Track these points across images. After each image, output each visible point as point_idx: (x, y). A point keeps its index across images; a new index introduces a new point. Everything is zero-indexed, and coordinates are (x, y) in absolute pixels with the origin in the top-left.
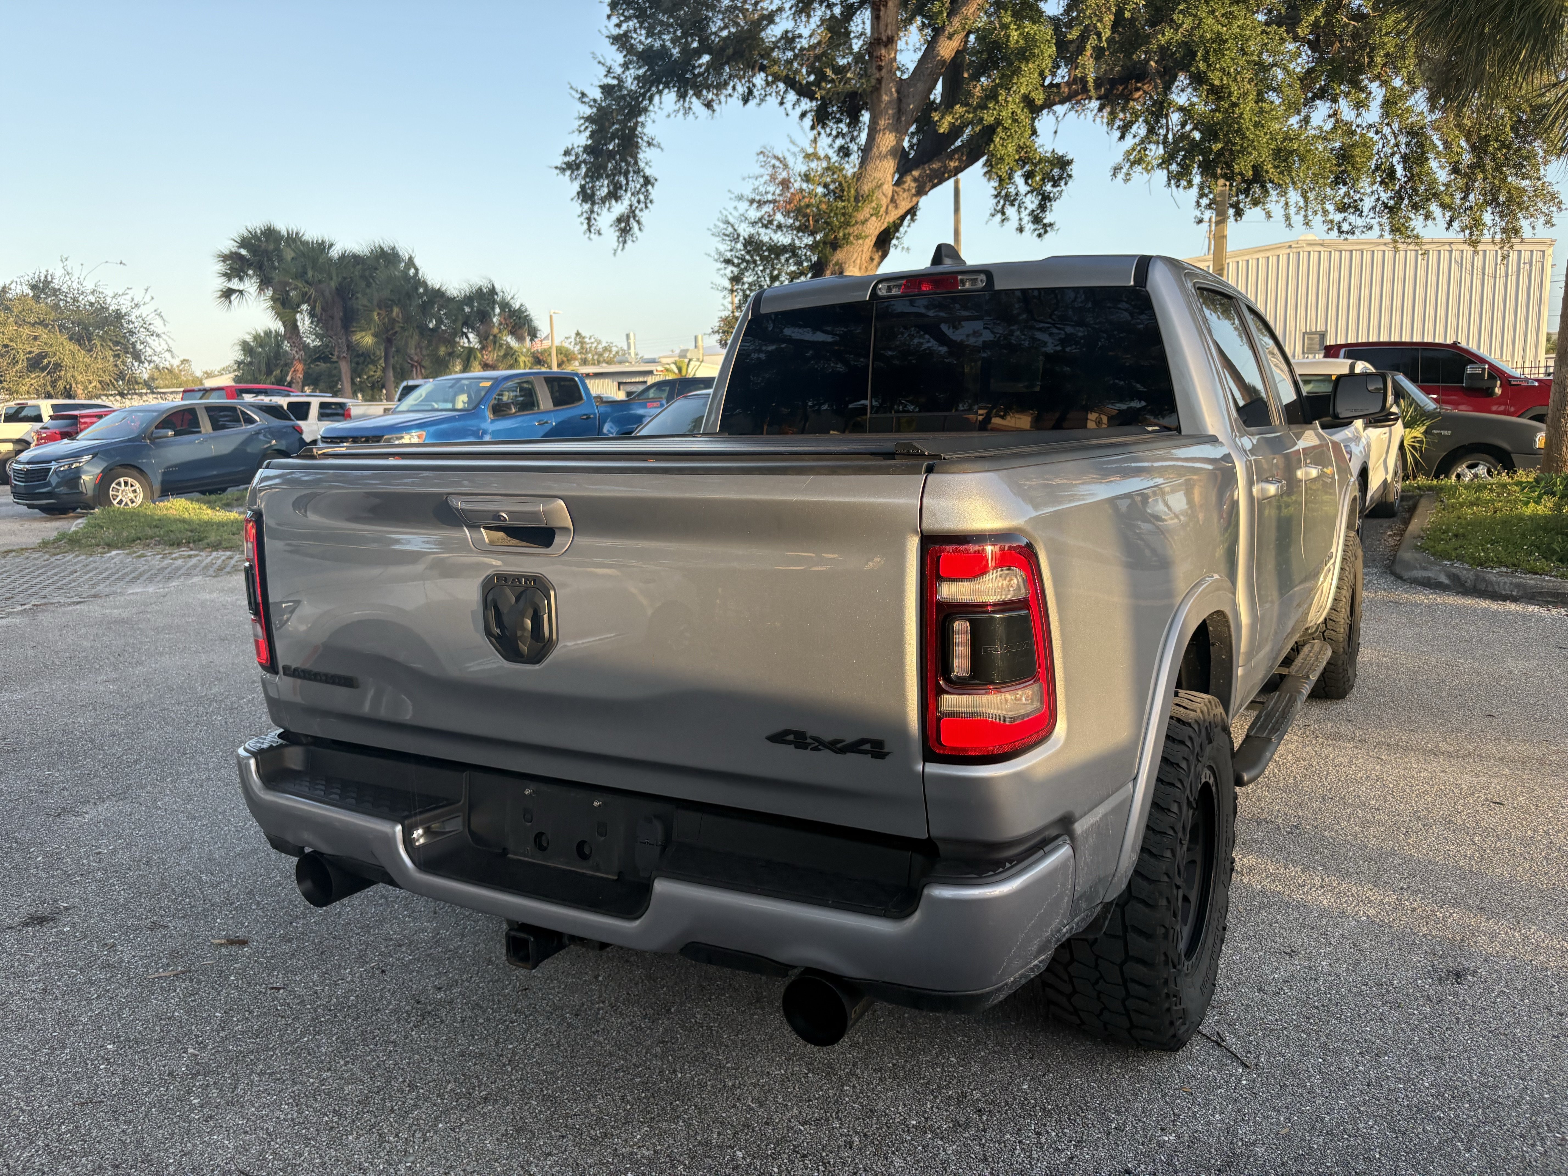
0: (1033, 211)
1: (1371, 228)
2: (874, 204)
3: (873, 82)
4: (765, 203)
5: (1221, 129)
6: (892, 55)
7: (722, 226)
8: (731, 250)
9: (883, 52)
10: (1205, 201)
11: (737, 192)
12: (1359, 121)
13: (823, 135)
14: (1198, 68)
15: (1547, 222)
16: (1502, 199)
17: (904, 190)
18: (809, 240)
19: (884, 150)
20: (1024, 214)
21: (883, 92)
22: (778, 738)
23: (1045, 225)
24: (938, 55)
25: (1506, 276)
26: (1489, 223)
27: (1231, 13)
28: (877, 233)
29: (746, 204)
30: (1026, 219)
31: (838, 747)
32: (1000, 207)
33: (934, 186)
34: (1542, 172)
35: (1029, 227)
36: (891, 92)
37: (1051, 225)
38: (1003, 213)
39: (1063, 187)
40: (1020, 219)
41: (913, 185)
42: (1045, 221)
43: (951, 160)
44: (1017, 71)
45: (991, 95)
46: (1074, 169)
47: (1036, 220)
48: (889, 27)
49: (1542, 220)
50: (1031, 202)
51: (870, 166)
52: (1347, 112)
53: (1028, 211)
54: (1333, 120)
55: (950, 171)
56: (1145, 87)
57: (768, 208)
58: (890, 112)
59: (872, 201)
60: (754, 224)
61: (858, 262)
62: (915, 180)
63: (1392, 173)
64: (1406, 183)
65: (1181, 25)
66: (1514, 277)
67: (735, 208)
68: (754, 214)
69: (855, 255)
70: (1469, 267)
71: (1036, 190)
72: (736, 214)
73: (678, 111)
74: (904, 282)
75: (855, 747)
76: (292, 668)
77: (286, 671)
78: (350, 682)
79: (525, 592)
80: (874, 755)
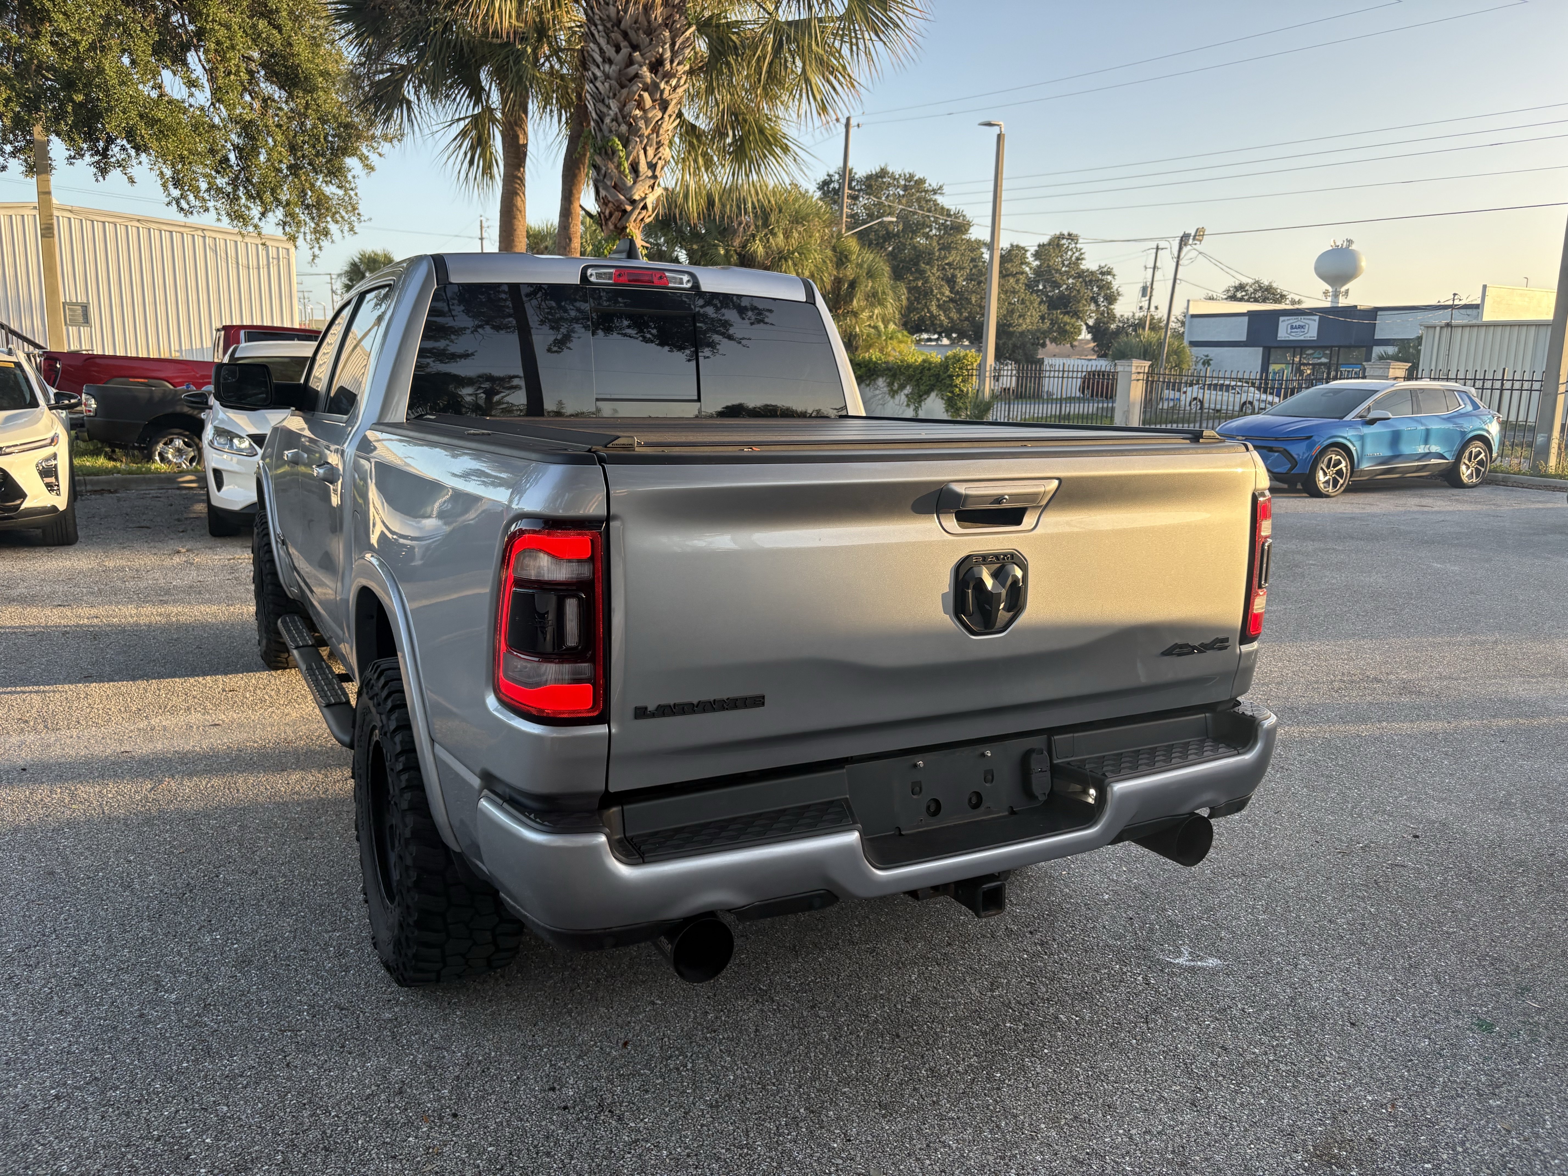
12: (191, 100)
22: (1168, 653)
25: (259, 268)
31: (1204, 648)
63: (225, 160)
66: (266, 270)
70: (223, 255)
74: (612, 271)
75: (1211, 646)
76: (651, 707)
77: (641, 713)
78: (758, 701)
79: (1003, 567)
80: (1220, 649)
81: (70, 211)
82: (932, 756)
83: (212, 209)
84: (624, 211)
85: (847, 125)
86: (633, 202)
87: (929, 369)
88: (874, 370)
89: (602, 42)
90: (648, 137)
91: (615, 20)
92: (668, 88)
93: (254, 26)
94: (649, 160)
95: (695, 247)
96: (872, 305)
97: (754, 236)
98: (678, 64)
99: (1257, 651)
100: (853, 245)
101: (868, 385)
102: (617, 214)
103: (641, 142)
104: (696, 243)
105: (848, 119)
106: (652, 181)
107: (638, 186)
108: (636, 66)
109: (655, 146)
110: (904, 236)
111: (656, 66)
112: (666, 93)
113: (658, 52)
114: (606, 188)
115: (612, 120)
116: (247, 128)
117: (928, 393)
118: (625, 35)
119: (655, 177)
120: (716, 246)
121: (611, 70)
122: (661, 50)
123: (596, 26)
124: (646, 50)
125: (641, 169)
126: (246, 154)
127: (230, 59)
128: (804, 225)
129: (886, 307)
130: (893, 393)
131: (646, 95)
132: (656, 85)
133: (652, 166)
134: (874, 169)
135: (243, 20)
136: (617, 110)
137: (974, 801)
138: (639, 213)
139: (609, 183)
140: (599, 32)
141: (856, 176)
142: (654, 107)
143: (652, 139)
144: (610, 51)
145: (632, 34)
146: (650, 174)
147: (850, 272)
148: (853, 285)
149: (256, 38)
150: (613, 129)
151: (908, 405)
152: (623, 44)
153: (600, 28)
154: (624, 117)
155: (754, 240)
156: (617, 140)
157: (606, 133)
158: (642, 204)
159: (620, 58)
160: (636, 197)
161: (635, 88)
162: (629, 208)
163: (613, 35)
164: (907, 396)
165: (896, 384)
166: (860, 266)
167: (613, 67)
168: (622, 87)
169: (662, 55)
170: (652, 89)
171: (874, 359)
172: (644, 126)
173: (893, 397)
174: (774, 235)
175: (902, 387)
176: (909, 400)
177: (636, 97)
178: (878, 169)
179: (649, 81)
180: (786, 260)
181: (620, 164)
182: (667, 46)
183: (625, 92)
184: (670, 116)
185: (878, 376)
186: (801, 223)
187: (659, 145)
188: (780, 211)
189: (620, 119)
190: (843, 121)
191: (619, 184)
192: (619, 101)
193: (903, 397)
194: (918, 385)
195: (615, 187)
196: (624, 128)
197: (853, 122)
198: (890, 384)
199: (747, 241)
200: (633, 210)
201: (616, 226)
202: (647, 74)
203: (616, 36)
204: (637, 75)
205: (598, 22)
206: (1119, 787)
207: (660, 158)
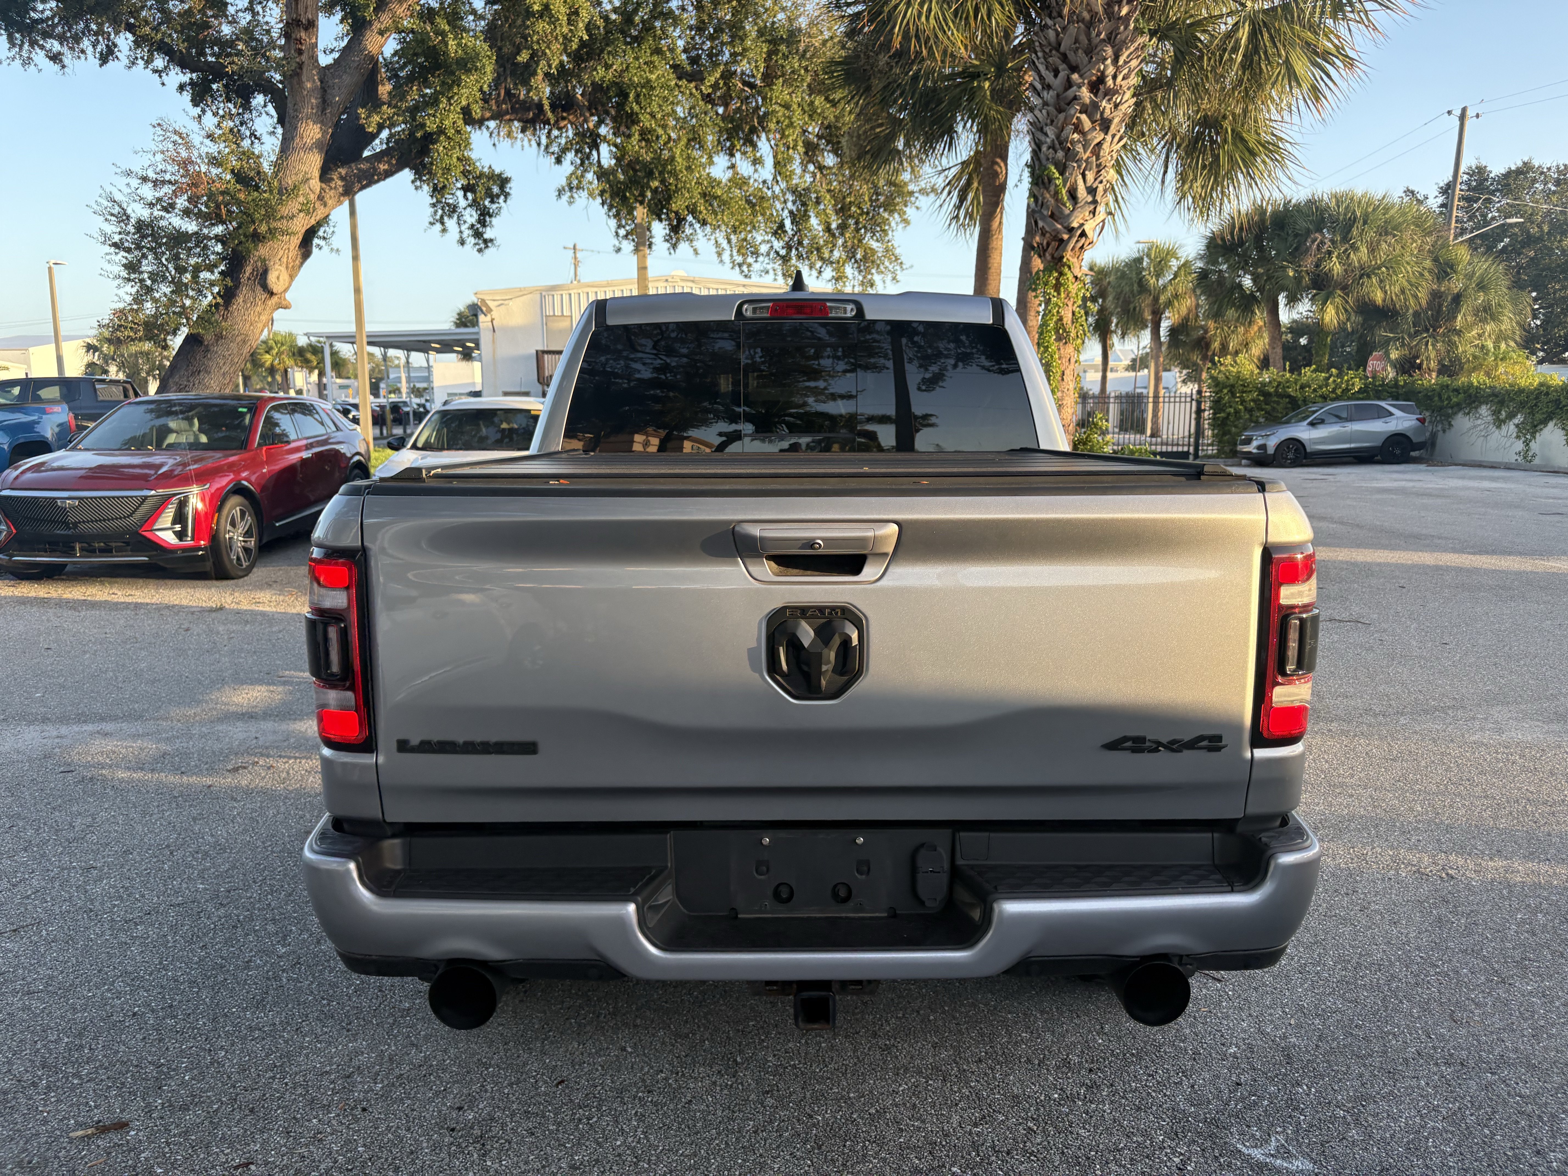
0: (472, 226)
1: (767, 272)
2: (301, 199)
3: (294, 65)
4: (164, 182)
5: (657, 168)
6: (314, 41)
7: (106, 203)
8: (120, 233)
9: (303, 34)
10: (622, 232)
11: (125, 167)
12: (756, 176)
13: (209, 114)
14: (631, 108)
15: (894, 279)
16: (859, 256)
17: (331, 188)
18: (219, 229)
19: (309, 142)
20: (464, 227)
21: (304, 79)
22: (1113, 746)
23: (486, 241)
24: (365, 49)
26: (850, 276)
27: (652, 62)
28: (303, 231)
29: (135, 182)
30: (467, 233)
31: (1175, 746)
32: (438, 217)
33: (363, 187)
34: (890, 237)
35: (471, 240)
36: (314, 81)
37: (491, 240)
38: (443, 223)
39: (502, 204)
40: (461, 232)
41: (340, 183)
42: (486, 236)
43: (380, 162)
44: (458, 82)
45: (433, 101)
46: (512, 187)
47: (478, 235)
48: (309, 9)
49: (890, 276)
50: (471, 216)
51: (293, 158)
52: (745, 168)
53: (467, 225)
54: (731, 171)
55: (380, 174)
56: (571, 117)
57: (167, 189)
58: (313, 101)
59: (297, 196)
60: (151, 205)
61: (285, 260)
62: (342, 178)
63: (781, 226)
64: (794, 236)
65: (611, 66)
67: (128, 185)
68: (148, 192)
69: (281, 253)
71: (475, 204)
72: (127, 190)
73: (14, 59)
74: (770, 304)
75: (1192, 745)
76: (415, 741)
77: (403, 746)
78: (529, 748)
79: (829, 623)
80: (1210, 749)
81: (693, 281)
82: (782, 834)
83: (771, 272)
84: (1062, 241)
85: (1462, 117)
86: (1071, 230)
87: (1547, 394)
88: (1476, 397)
89: (1042, 68)
90: (1087, 161)
91: (1054, 44)
92: (1108, 106)
93: (812, 103)
94: (1089, 184)
95: (1260, 270)
96: (1484, 321)
97: (1330, 253)
98: (1124, 79)
99: (1301, 757)
100: (1463, 254)
101: (1468, 413)
102: (1054, 244)
103: (1079, 167)
104: (1261, 267)
105: (1464, 110)
106: (1092, 207)
107: (1076, 213)
108: (1075, 88)
109: (1095, 170)
110: (1549, 239)
111: (1096, 85)
112: (1107, 112)
113: (1099, 70)
114: (1043, 218)
115: (1049, 148)
116: (801, 195)
117: (1545, 422)
118: (1064, 58)
119: (1095, 202)
120: (1284, 268)
121: (1049, 96)
122: (1102, 67)
123: (1036, 53)
124: (1085, 69)
125: (1079, 195)
126: (801, 218)
127: (789, 136)
128: (1395, 236)
129: (1501, 322)
130: (1499, 423)
131: (1084, 117)
132: (1095, 106)
133: (1092, 191)
134: (1514, 163)
135: (803, 98)
136: (1053, 137)
137: (843, 893)
138: (1077, 241)
139: (1045, 213)
140: (1038, 58)
141: (1492, 175)
142: (1094, 128)
143: (1092, 163)
144: (1049, 76)
145: (1071, 56)
146: (1090, 199)
147: (1456, 284)
148: (1457, 299)
149: (812, 113)
150: (1050, 156)
151: (1518, 437)
152: (1062, 67)
153: (1040, 54)
154: (1061, 143)
155: (1330, 258)
156: (1053, 168)
157: (1044, 162)
158: (1079, 232)
159: (1057, 83)
160: (1075, 225)
161: (1072, 112)
162: (1066, 237)
163: (1050, 60)
164: (1517, 426)
165: (1503, 413)
166: (1469, 276)
167: (1051, 92)
168: (1060, 111)
169: (1103, 73)
170: (1091, 110)
171: (1476, 384)
172: (1081, 150)
173: (1499, 427)
174: (1355, 249)
175: (1511, 416)
176: (1520, 431)
177: (1074, 120)
178: (1520, 164)
179: (1088, 101)
180: (1369, 277)
181: (1057, 193)
182: (1109, 61)
183: (1062, 116)
184: (1114, 136)
185: (1481, 403)
186: (1391, 234)
187: (1100, 168)
188: (1365, 223)
189: (1058, 146)
190: (1458, 112)
191: (1056, 213)
192: (1057, 127)
193: (1512, 427)
194: (1532, 413)
195: (1052, 216)
196: (1060, 154)
197: (1470, 113)
198: (1496, 413)
199: (1320, 260)
200: (1070, 238)
201: (1053, 257)
202: (1085, 94)
203: (1055, 59)
204: (1075, 98)
205: (1038, 49)
206: (1012, 907)
207: (1101, 182)
